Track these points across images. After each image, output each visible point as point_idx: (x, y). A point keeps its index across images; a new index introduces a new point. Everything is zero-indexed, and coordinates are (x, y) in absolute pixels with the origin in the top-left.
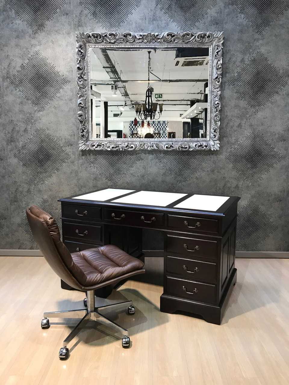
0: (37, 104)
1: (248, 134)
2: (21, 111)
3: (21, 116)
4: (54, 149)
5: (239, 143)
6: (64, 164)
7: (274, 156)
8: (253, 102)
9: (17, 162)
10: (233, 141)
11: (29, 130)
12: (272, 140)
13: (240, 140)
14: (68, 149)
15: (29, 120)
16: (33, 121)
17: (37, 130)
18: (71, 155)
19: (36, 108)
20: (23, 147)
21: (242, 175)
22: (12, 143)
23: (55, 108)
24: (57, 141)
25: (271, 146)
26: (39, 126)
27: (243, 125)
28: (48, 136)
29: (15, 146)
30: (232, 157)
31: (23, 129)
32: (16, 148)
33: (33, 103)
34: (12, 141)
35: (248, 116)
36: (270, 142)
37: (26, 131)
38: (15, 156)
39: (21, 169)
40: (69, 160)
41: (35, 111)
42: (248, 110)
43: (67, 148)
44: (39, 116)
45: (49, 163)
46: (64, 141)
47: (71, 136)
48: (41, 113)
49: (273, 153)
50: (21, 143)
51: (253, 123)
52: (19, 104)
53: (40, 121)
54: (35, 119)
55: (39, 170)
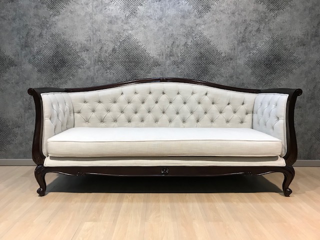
0: (52, 8)
1: (267, 39)
2: (36, 15)
3: (35, 20)
4: (69, 54)
5: (257, 48)
6: (80, 70)
7: (293, 62)
8: (271, 6)
9: (31, 68)
10: (252, 46)
11: (44, 34)
12: (292, 45)
13: (258, 45)
14: (84, 55)
15: (44, 24)
16: (48, 25)
17: (52, 35)
18: (87, 61)
19: (51, 13)
20: (38, 53)
21: (261, 81)
22: (27, 48)
23: (71, 12)
24: (73, 47)
25: (291, 51)
26: (54, 30)
27: (262, 29)
28: (64, 41)
29: (30, 52)
30: (251, 63)
31: (38, 34)
32: (31, 53)
33: (48, 7)
34: (26, 46)
35: (267, 20)
36: (289, 47)
37: (41, 35)
38: (30, 62)
39: (35, 75)
40: (85, 66)
41: (50, 16)
42: (267, 15)
43: (83, 53)
44: (54, 20)
45: (64, 69)
46: (79, 46)
47: (87, 41)
48: (57, 17)
49: (292, 58)
50: (36, 48)
51: (272, 28)
52: (34, 9)
53: (55, 25)
54: (50, 23)
55: (54, 76)
